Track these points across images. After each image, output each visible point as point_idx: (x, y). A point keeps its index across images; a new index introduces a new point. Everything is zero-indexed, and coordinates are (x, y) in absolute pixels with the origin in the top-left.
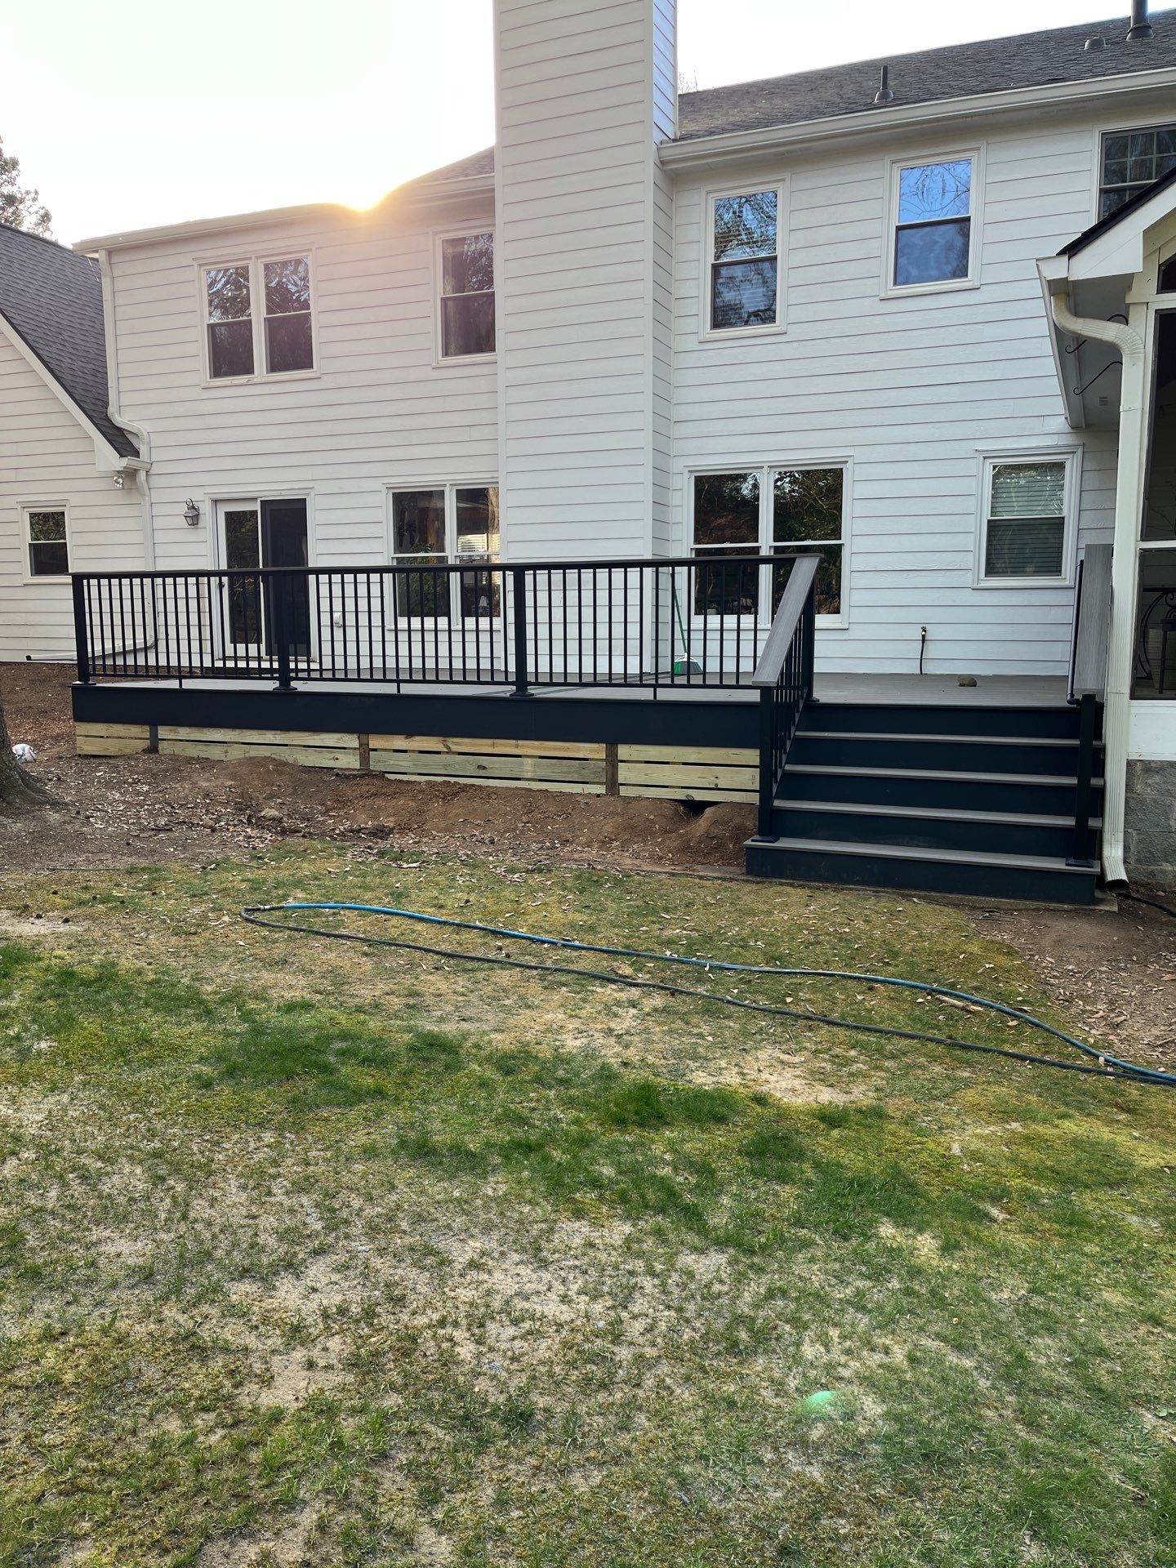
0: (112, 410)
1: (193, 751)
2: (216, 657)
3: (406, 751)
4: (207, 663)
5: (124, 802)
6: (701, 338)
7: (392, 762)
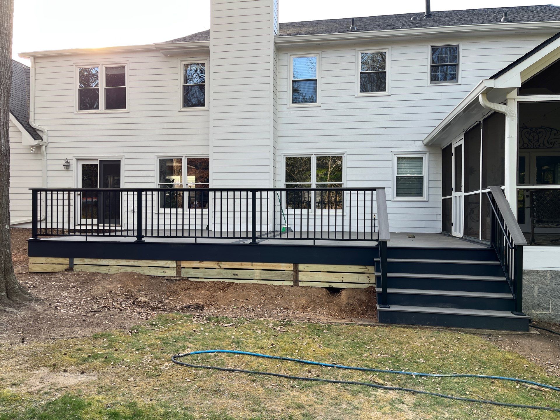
0: (31, 121)
1: (93, 270)
2: (76, 224)
3: (199, 268)
4: (72, 227)
5: (71, 297)
6: (288, 106)
7: (192, 273)
